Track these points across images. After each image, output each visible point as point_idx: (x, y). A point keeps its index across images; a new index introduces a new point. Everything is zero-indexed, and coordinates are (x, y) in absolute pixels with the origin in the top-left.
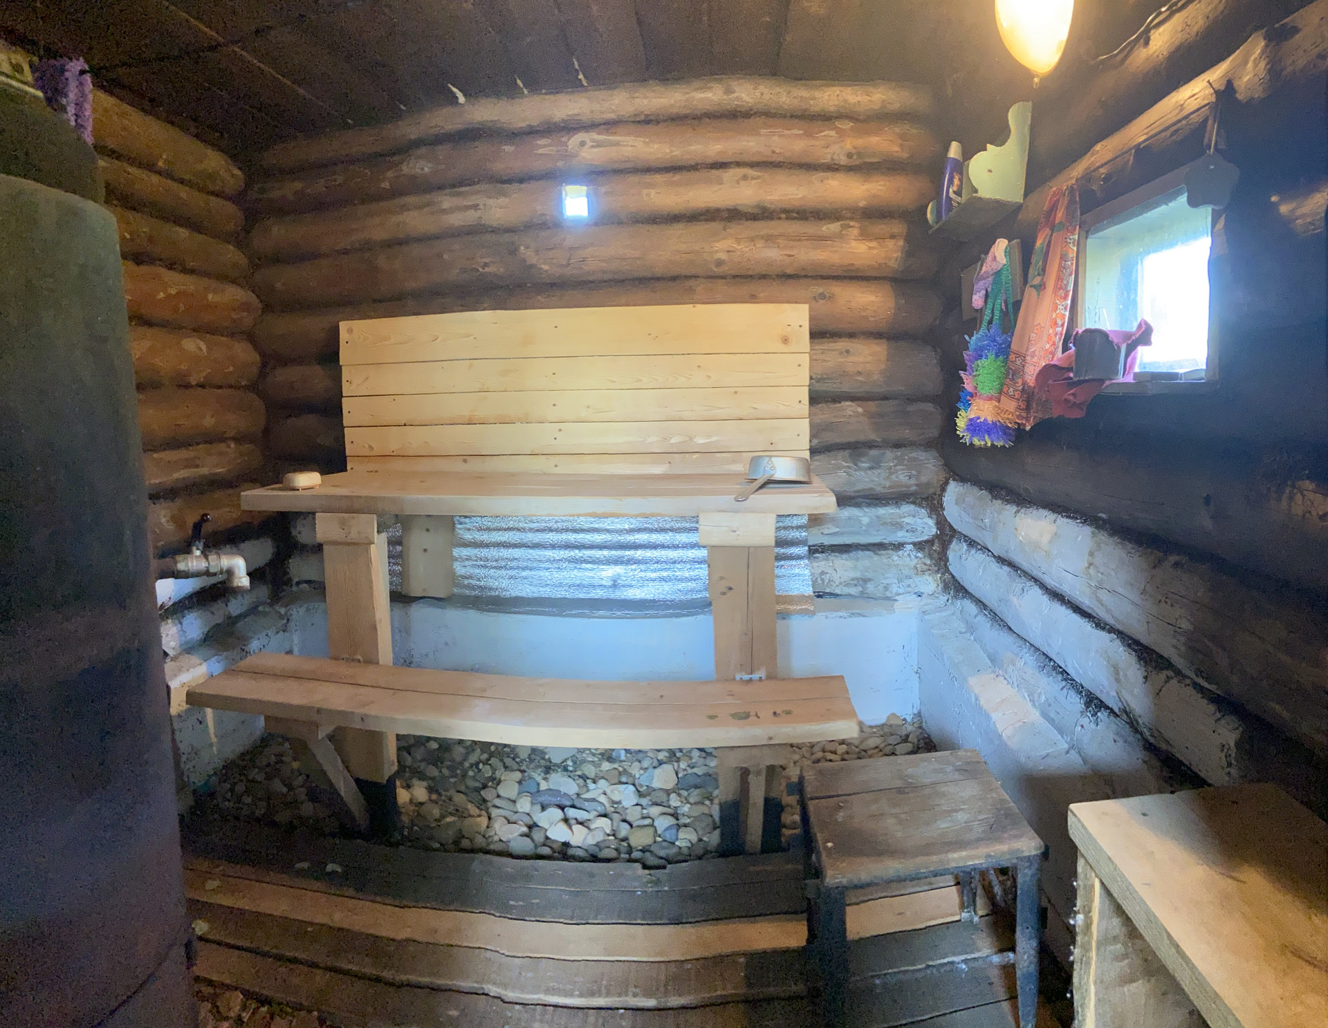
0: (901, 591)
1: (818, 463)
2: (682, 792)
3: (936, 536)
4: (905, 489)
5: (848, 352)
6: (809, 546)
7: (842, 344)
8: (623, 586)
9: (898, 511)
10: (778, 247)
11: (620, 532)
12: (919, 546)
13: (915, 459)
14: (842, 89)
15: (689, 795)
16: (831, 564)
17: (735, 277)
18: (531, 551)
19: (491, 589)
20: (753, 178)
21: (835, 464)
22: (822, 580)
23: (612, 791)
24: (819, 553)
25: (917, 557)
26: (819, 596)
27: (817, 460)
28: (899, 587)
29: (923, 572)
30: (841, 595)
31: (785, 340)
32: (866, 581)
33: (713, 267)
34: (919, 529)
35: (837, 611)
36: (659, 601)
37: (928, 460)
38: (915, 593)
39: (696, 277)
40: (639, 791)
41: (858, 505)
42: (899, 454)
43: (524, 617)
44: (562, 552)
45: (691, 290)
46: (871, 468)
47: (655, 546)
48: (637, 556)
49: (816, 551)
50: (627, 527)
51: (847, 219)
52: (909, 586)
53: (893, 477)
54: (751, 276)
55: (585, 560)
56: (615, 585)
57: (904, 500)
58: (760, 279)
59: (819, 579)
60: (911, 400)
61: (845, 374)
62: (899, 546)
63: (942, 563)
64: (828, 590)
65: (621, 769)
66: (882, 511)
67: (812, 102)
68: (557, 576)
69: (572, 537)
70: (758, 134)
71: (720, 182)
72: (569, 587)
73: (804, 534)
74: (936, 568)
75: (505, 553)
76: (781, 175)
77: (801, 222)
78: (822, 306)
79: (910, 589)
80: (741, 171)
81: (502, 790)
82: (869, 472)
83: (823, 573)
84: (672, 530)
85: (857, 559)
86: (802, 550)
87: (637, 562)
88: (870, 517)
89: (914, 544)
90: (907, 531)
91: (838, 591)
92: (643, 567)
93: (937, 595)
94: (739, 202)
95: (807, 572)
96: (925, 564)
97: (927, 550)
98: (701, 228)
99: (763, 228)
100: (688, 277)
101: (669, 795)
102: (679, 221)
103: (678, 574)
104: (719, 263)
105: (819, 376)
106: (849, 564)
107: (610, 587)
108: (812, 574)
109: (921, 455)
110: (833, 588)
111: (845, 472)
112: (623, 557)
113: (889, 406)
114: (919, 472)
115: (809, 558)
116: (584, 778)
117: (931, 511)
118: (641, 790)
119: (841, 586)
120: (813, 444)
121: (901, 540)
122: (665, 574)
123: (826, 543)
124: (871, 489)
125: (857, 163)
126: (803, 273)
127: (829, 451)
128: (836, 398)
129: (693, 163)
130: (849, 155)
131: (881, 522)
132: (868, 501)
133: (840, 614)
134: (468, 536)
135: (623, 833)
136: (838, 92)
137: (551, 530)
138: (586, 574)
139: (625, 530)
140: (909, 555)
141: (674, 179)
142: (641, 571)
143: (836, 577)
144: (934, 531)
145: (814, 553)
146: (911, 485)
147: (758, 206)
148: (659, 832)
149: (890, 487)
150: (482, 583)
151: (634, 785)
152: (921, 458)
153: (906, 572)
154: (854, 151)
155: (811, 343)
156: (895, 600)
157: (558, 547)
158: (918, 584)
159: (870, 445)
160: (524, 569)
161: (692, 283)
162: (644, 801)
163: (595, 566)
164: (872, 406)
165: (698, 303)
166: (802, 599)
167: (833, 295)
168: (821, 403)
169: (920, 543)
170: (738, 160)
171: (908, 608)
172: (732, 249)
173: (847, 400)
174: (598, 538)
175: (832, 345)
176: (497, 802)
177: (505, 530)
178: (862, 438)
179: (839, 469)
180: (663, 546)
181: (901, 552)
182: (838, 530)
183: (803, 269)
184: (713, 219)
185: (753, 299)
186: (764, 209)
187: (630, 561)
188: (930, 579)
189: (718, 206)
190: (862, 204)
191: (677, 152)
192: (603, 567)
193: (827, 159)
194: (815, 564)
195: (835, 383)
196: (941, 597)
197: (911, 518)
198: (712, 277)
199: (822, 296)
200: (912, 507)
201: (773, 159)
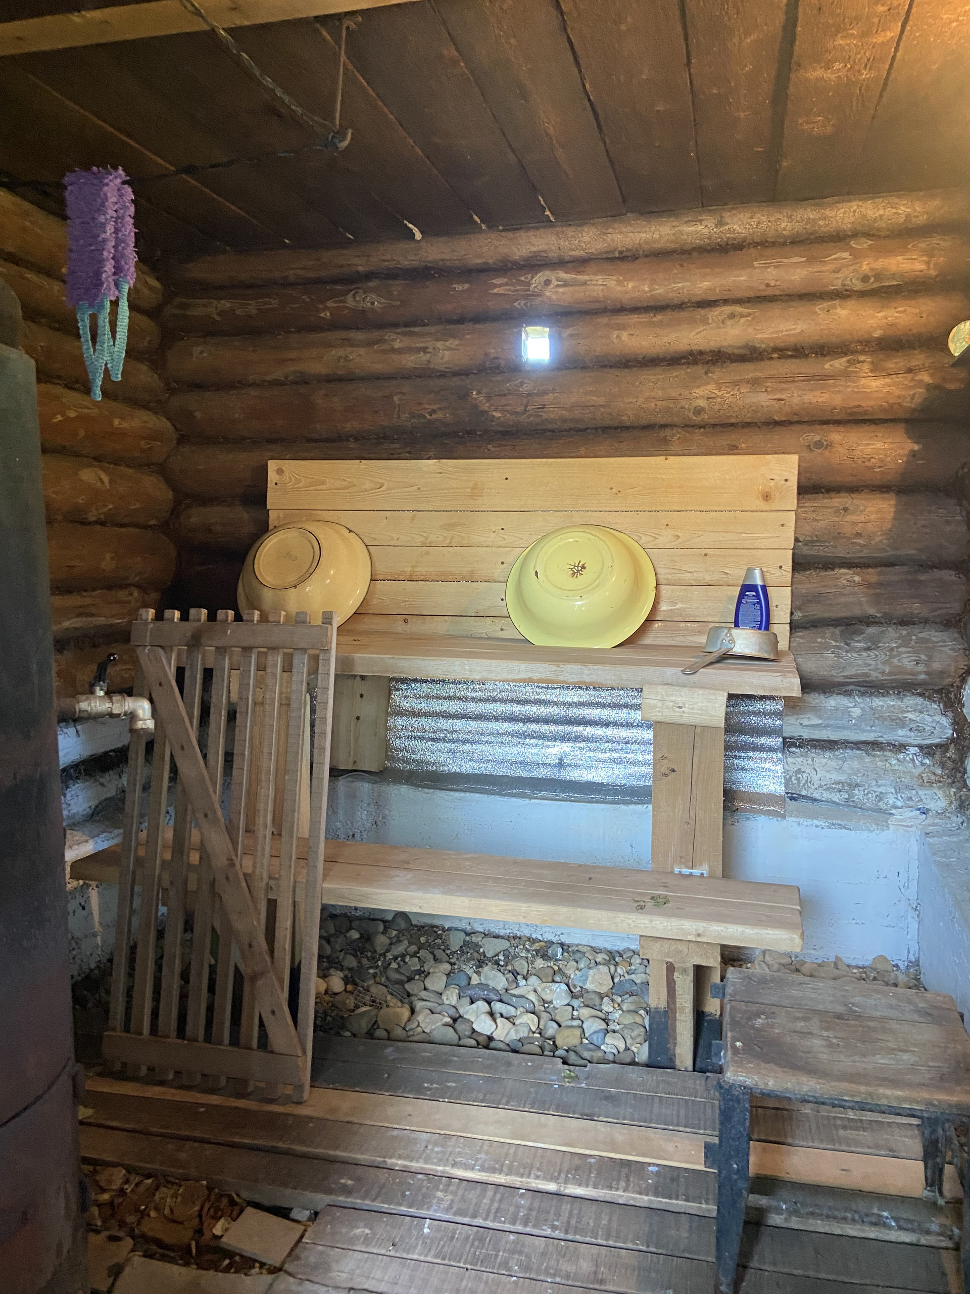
0: (899, 804)
1: (802, 641)
2: (615, 997)
3: (952, 740)
4: (911, 677)
5: (846, 510)
6: (784, 739)
7: (837, 501)
8: (570, 766)
9: (899, 703)
10: (766, 391)
11: (570, 705)
12: (927, 750)
13: (927, 641)
14: (860, 203)
15: (622, 1001)
16: (810, 762)
17: (714, 426)
18: (472, 723)
19: (428, 763)
20: (742, 316)
21: (821, 643)
22: (798, 779)
23: (543, 990)
24: (796, 747)
25: (922, 764)
26: (792, 799)
27: (798, 637)
28: (896, 798)
29: (931, 783)
30: (820, 801)
31: (767, 497)
32: (854, 786)
33: (691, 415)
34: (927, 728)
35: (812, 818)
36: (608, 784)
37: (945, 641)
38: (919, 809)
39: (672, 426)
40: (572, 992)
41: (848, 694)
42: (904, 632)
43: (462, 794)
44: (506, 725)
45: (665, 441)
46: (868, 649)
47: (606, 724)
48: (586, 733)
49: (793, 745)
50: (575, 700)
51: (857, 352)
52: (910, 799)
53: (895, 660)
54: (732, 425)
55: (529, 735)
56: (561, 765)
57: (909, 691)
58: (743, 427)
59: (793, 778)
60: (924, 566)
61: (839, 535)
62: (901, 747)
63: (959, 775)
64: (804, 793)
65: (556, 968)
66: (878, 702)
67: (821, 223)
68: (500, 751)
69: (517, 709)
70: (753, 266)
71: (705, 321)
72: (511, 764)
73: (778, 722)
74: (950, 781)
75: (444, 724)
76: (776, 310)
77: (797, 361)
78: (818, 458)
79: (911, 803)
80: (728, 309)
81: (429, 983)
82: (864, 654)
83: (799, 771)
84: (626, 706)
85: (844, 759)
86: (776, 742)
87: (586, 739)
88: (861, 708)
89: (921, 747)
90: (911, 730)
91: (816, 795)
92: (593, 745)
93: (948, 815)
94: (725, 344)
95: (779, 768)
96: (934, 774)
97: (938, 756)
98: (680, 373)
99: (749, 371)
100: (663, 426)
101: (602, 999)
102: (656, 365)
103: (629, 756)
104: (699, 411)
105: (808, 538)
106: (832, 764)
107: (555, 766)
108: (786, 771)
109: (935, 635)
110: (811, 791)
111: (833, 653)
112: (571, 733)
113: (894, 575)
114: (930, 658)
115: (783, 753)
116: (515, 974)
117: (945, 706)
118: (573, 990)
119: (820, 790)
120: (796, 617)
121: (903, 740)
122: (615, 755)
123: (805, 736)
124: (865, 675)
125: (875, 286)
126: (796, 418)
127: (816, 627)
128: (829, 564)
129: (676, 302)
130: (865, 279)
131: (877, 716)
132: (862, 689)
133: (816, 822)
134: (405, 705)
135: (550, 1032)
136: (855, 208)
137: (494, 700)
138: (532, 751)
139: (575, 703)
140: (913, 760)
141: (655, 319)
142: (590, 750)
143: (815, 778)
144: (949, 732)
145: (789, 746)
146: (920, 673)
147: (746, 346)
148: (587, 1035)
149: (890, 674)
150: (418, 757)
151: (568, 985)
152: (934, 639)
153: (906, 780)
154: (870, 274)
155: (798, 499)
156: (891, 814)
157: (502, 719)
158: (923, 797)
159: (868, 621)
160: (465, 742)
161: (668, 432)
162: (576, 1003)
163: (540, 742)
164: (872, 575)
165: (670, 455)
166: (770, 798)
167: (832, 442)
168: (809, 569)
169: (929, 746)
170: (726, 297)
171: (907, 826)
172: (713, 396)
173: (840, 567)
174: (544, 711)
175: (827, 502)
176: (423, 994)
177: (445, 699)
178: (857, 612)
179: (827, 649)
180: (616, 724)
181: (901, 756)
182: (820, 722)
183: (796, 414)
184: (695, 362)
185: (733, 450)
186: (753, 349)
187: (577, 739)
188: (940, 794)
189: (702, 348)
190: (877, 334)
191: (660, 291)
192: (549, 743)
193: (837, 285)
194: (790, 760)
195: (827, 547)
196: (954, 818)
197: (917, 714)
198: (689, 426)
199: (819, 445)
200: (920, 700)
201: (767, 294)
